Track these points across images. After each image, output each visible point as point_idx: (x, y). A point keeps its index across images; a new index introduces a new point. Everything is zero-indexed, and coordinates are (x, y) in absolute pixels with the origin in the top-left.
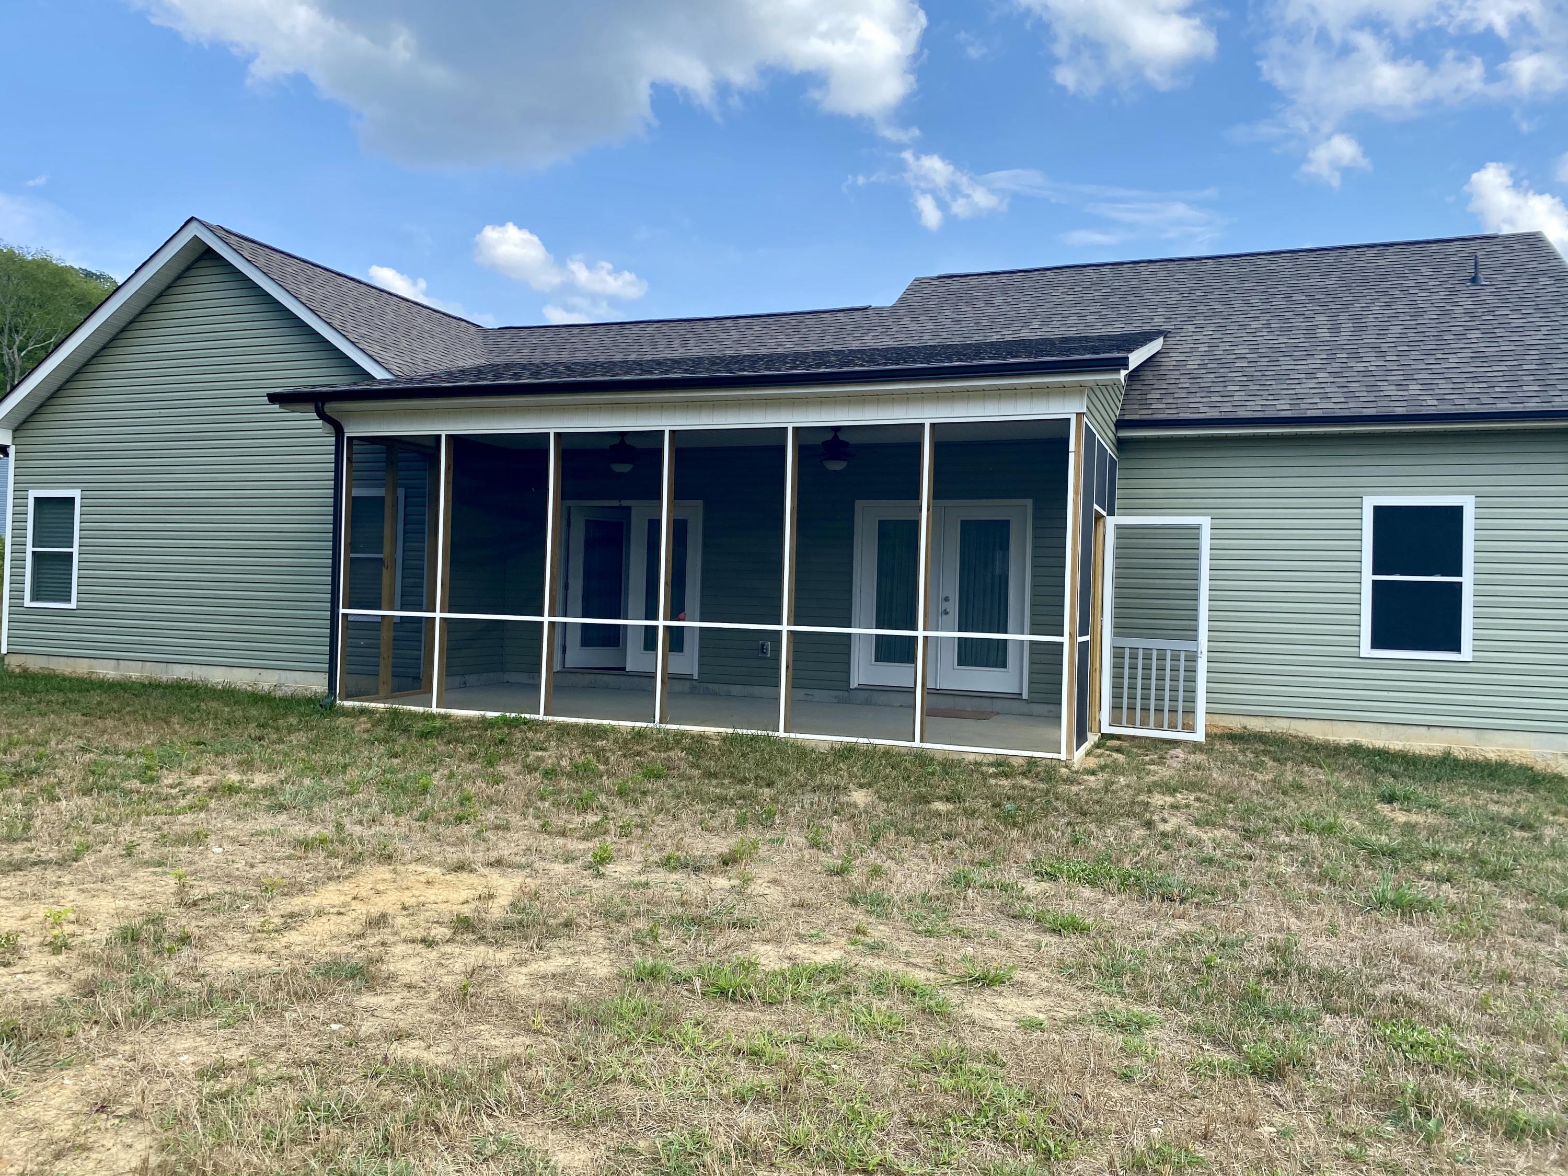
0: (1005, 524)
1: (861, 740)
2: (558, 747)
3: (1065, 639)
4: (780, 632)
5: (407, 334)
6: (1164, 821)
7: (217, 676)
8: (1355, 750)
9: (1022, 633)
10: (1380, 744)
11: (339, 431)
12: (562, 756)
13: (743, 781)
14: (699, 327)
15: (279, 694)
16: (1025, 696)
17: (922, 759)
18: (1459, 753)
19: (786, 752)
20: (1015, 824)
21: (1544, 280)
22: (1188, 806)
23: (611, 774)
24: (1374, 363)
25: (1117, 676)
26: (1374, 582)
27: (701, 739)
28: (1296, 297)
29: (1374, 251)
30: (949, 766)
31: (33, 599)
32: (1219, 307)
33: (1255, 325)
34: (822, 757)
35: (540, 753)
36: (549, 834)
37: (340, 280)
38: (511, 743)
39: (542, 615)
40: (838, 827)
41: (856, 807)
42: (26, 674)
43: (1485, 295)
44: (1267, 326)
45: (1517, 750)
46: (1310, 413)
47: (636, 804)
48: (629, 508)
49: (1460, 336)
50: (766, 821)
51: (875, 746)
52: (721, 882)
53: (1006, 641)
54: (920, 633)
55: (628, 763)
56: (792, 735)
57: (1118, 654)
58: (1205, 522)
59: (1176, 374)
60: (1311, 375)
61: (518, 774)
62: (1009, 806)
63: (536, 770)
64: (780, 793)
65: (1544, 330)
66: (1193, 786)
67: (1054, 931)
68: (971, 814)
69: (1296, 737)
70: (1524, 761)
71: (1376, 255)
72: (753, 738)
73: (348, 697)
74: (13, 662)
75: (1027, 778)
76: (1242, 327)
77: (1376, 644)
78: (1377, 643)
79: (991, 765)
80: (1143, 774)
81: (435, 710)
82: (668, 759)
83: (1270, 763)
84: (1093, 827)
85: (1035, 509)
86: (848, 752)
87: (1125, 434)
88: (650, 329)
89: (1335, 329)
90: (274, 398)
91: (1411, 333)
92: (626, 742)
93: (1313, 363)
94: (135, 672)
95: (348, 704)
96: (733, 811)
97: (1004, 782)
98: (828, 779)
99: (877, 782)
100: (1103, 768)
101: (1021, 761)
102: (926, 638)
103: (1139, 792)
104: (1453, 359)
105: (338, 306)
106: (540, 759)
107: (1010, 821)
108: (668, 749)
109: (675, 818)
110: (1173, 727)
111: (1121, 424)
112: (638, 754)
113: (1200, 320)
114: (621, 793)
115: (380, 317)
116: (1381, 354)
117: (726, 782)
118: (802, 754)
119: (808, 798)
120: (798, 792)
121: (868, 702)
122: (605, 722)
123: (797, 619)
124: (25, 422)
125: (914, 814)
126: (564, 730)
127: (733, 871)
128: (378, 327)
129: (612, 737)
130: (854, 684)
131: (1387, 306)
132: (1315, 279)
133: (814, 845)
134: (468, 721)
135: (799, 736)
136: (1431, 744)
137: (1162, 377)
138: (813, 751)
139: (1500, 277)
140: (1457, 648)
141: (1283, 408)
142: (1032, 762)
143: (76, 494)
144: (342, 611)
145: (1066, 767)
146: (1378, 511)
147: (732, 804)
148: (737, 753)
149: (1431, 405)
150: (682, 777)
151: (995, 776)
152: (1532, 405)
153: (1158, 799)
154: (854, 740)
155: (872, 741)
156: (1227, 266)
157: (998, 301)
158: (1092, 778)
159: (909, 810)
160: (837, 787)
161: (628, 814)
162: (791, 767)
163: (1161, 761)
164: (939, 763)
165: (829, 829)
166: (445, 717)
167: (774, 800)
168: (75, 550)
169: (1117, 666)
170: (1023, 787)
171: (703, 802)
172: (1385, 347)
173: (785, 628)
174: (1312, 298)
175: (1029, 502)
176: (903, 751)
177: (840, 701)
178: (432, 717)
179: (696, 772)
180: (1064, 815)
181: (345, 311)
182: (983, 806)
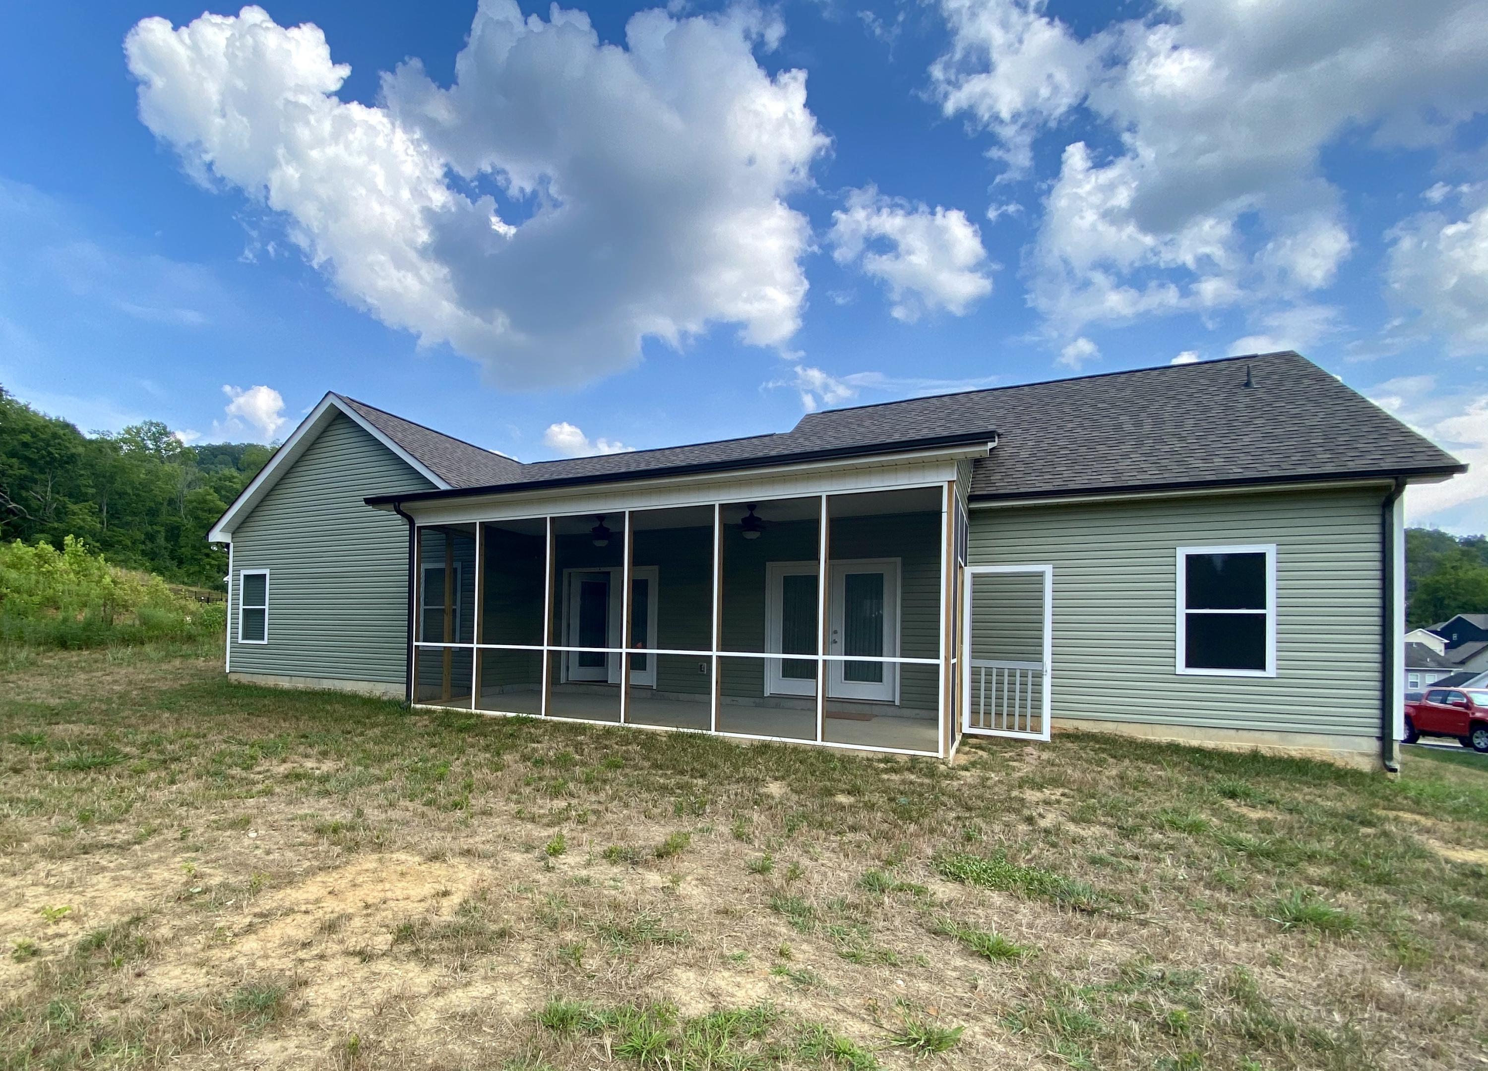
0: (880, 577)
1: (775, 739)
2: (550, 740)
3: (941, 662)
4: (711, 657)
5: (468, 464)
6: (1042, 816)
7: (348, 687)
8: (1174, 748)
9: (894, 656)
10: (1195, 743)
11: (412, 523)
12: (551, 748)
13: (682, 773)
14: (658, 454)
15: (385, 698)
16: (897, 703)
17: (824, 755)
18: (1265, 750)
19: (716, 748)
20: (911, 819)
21: (1306, 382)
22: (1058, 802)
23: (584, 764)
24: (1178, 446)
25: (975, 690)
26: (1188, 615)
27: (653, 735)
28: (1100, 405)
29: (1157, 372)
30: (847, 761)
31: (243, 639)
32: (1038, 416)
33: (1070, 425)
34: (744, 753)
35: (535, 745)
36: (522, 819)
37: (427, 432)
38: (518, 737)
39: (542, 645)
40: (757, 817)
41: (773, 798)
42: (239, 686)
43: (1260, 394)
44: (1081, 425)
45: (1317, 749)
46: (1130, 483)
47: (596, 792)
48: (609, 573)
49: (1248, 423)
50: (697, 811)
51: (785, 744)
52: (654, 878)
53: (881, 663)
54: (820, 657)
55: (597, 755)
56: (721, 734)
57: (975, 672)
58: (1047, 569)
59: (1012, 462)
60: (1126, 456)
61: (516, 762)
62: (903, 800)
63: (529, 759)
64: (710, 784)
65: (1321, 415)
66: (1055, 782)
67: (981, 956)
68: (871, 807)
69: (1121, 736)
70: (1324, 758)
71: (1159, 375)
72: (692, 736)
73: (419, 701)
74: (233, 678)
75: (912, 773)
76: (1060, 427)
77: (1189, 664)
78: (1191, 662)
79: (880, 761)
80: (1009, 771)
81: (473, 711)
82: (627, 752)
83: (1111, 760)
84: (979, 821)
85: (904, 564)
86: (764, 748)
87: (974, 506)
88: (626, 458)
89: (1139, 424)
90: (368, 501)
91: (1203, 423)
92: (598, 737)
93: (1126, 448)
94: (301, 684)
95: (419, 706)
96: (672, 799)
97: (894, 777)
98: (750, 771)
99: (789, 776)
100: (974, 764)
101: (905, 758)
102: (825, 661)
103: (1011, 788)
104: (1247, 439)
105: (421, 446)
106: (534, 750)
107: (905, 815)
108: (628, 743)
109: (626, 806)
110: (1023, 729)
111: (972, 498)
112: (606, 747)
113: (1025, 425)
114: (588, 781)
115: (451, 453)
116: (1182, 439)
117: (669, 772)
118: (729, 749)
119: (734, 788)
120: (726, 782)
121: (777, 706)
122: (586, 721)
123: (722, 647)
124: (238, 528)
125: (822, 807)
126: (556, 726)
127: (666, 864)
128: (448, 459)
129: (588, 733)
130: (767, 693)
131: (1177, 406)
132: (1113, 392)
133: (738, 837)
134: (494, 719)
135: (726, 734)
136: (1239, 744)
137: (1002, 464)
138: (738, 747)
139: (1268, 382)
140: (1262, 666)
141: (1106, 480)
142: (914, 759)
143: (267, 572)
144: (415, 643)
145: (944, 763)
146: (1189, 558)
147: (672, 793)
148: (679, 748)
149: (1236, 472)
150: (636, 767)
151: (886, 771)
152: (1329, 468)
153: (1031, 795)
154: (768, 738)
155: (784, 740)
156: (1040, 390)
157: (867, 423)
158: (968, 774)
159: (818, 801)
160: (757, 780)
161: (589, 801)
162: (720, 763)
163: (1020, 757)
164: (840, 760)
165: (750, 820)
166: (479, 716)
167: (706, 790)
168: (266, 607)
169: (975, 681)
170: (911, 783)
171: (649, 790)
172: (1184, 434)
173: (715, 653)
174: (1114, 406)
175: (899, 560)
176: (809, 748)
177: (757, 705)
178: (471, 715)
179: (647, 764)
180: (951, 809)
181: (426, 449)
182: (879, 799)
